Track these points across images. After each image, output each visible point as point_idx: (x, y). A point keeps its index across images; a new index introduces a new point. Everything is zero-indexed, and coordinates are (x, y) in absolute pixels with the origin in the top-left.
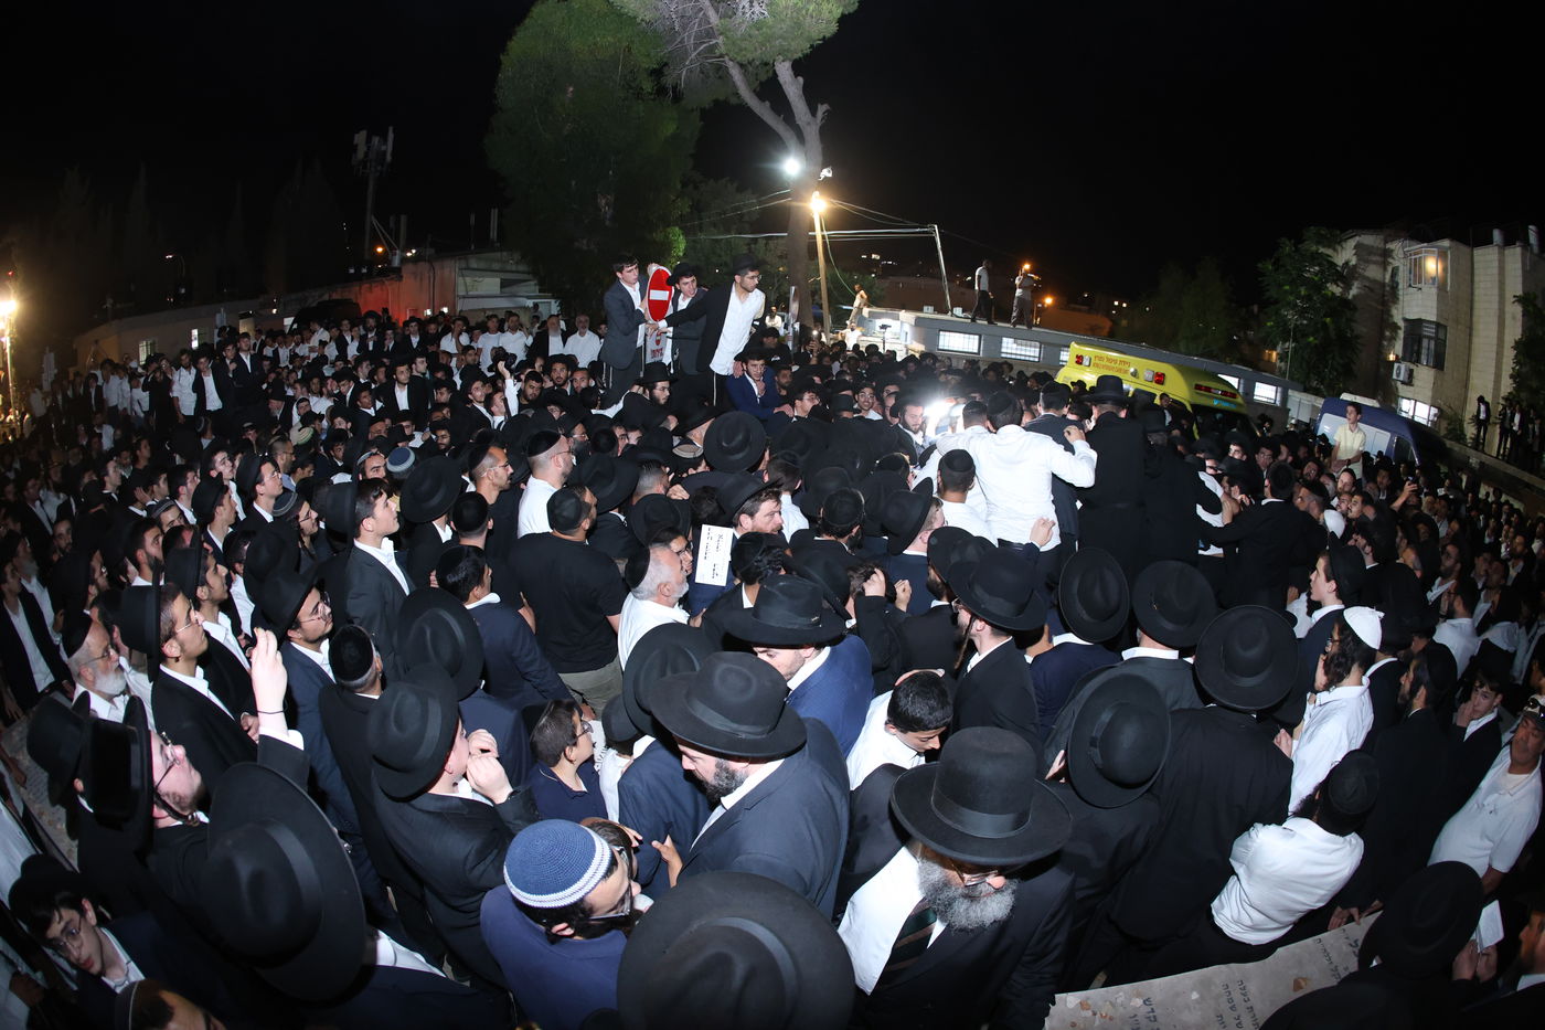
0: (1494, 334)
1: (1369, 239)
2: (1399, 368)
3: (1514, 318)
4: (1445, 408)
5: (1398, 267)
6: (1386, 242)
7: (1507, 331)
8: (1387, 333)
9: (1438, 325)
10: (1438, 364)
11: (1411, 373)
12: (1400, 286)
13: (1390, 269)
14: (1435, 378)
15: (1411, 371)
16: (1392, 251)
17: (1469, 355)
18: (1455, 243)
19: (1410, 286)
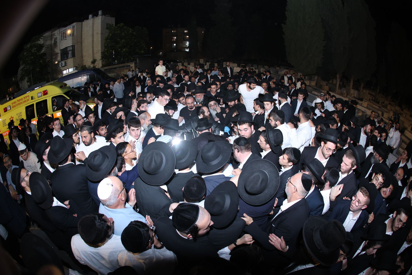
0: (91, 40)
1: (47, 34)
2: (62, 63)
3: (97, 33)
4: (77, 66)
5: (57, 38)
6: (52, 32)
7: (94, 38)
8: (54, 57)
9: (72, 46)
10: (73, 55)
11: (66, 63)
12: (58, 42)
13: (53, 39)
14: (73, 60)
15: (66, 62)
16: (55, 33)
17: (82, 49)
18: (77, 23)
19: (62, 40)
